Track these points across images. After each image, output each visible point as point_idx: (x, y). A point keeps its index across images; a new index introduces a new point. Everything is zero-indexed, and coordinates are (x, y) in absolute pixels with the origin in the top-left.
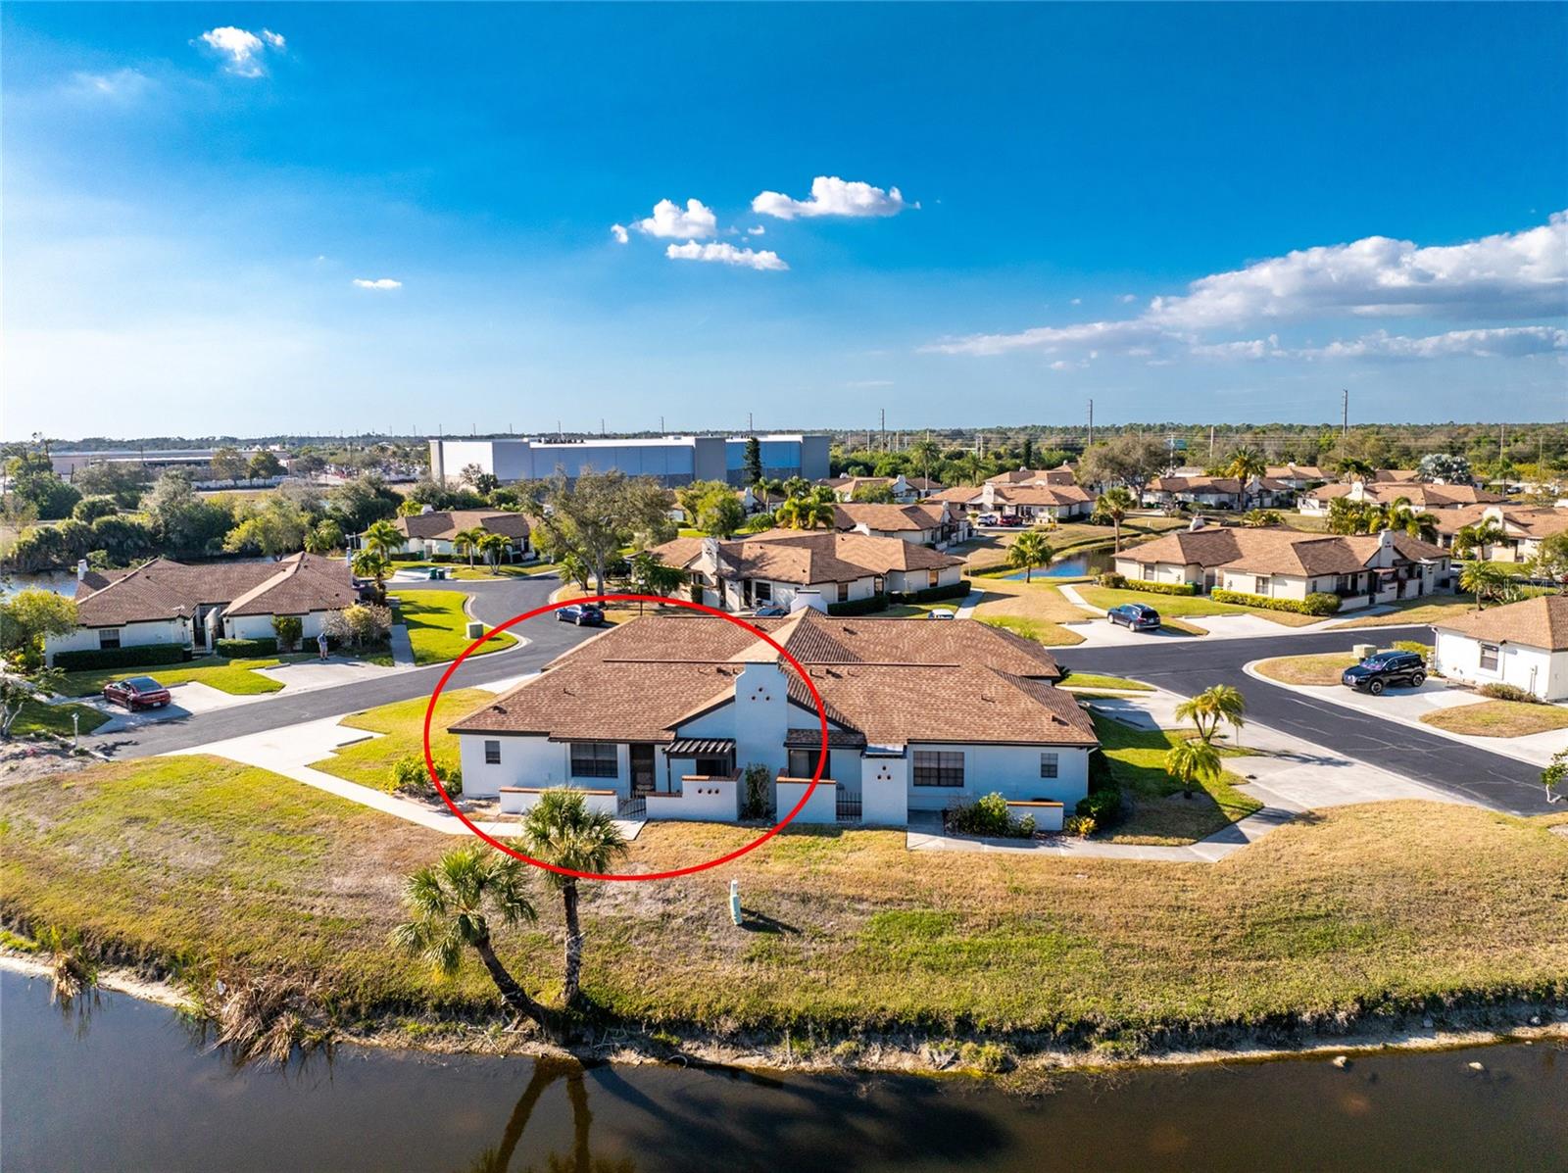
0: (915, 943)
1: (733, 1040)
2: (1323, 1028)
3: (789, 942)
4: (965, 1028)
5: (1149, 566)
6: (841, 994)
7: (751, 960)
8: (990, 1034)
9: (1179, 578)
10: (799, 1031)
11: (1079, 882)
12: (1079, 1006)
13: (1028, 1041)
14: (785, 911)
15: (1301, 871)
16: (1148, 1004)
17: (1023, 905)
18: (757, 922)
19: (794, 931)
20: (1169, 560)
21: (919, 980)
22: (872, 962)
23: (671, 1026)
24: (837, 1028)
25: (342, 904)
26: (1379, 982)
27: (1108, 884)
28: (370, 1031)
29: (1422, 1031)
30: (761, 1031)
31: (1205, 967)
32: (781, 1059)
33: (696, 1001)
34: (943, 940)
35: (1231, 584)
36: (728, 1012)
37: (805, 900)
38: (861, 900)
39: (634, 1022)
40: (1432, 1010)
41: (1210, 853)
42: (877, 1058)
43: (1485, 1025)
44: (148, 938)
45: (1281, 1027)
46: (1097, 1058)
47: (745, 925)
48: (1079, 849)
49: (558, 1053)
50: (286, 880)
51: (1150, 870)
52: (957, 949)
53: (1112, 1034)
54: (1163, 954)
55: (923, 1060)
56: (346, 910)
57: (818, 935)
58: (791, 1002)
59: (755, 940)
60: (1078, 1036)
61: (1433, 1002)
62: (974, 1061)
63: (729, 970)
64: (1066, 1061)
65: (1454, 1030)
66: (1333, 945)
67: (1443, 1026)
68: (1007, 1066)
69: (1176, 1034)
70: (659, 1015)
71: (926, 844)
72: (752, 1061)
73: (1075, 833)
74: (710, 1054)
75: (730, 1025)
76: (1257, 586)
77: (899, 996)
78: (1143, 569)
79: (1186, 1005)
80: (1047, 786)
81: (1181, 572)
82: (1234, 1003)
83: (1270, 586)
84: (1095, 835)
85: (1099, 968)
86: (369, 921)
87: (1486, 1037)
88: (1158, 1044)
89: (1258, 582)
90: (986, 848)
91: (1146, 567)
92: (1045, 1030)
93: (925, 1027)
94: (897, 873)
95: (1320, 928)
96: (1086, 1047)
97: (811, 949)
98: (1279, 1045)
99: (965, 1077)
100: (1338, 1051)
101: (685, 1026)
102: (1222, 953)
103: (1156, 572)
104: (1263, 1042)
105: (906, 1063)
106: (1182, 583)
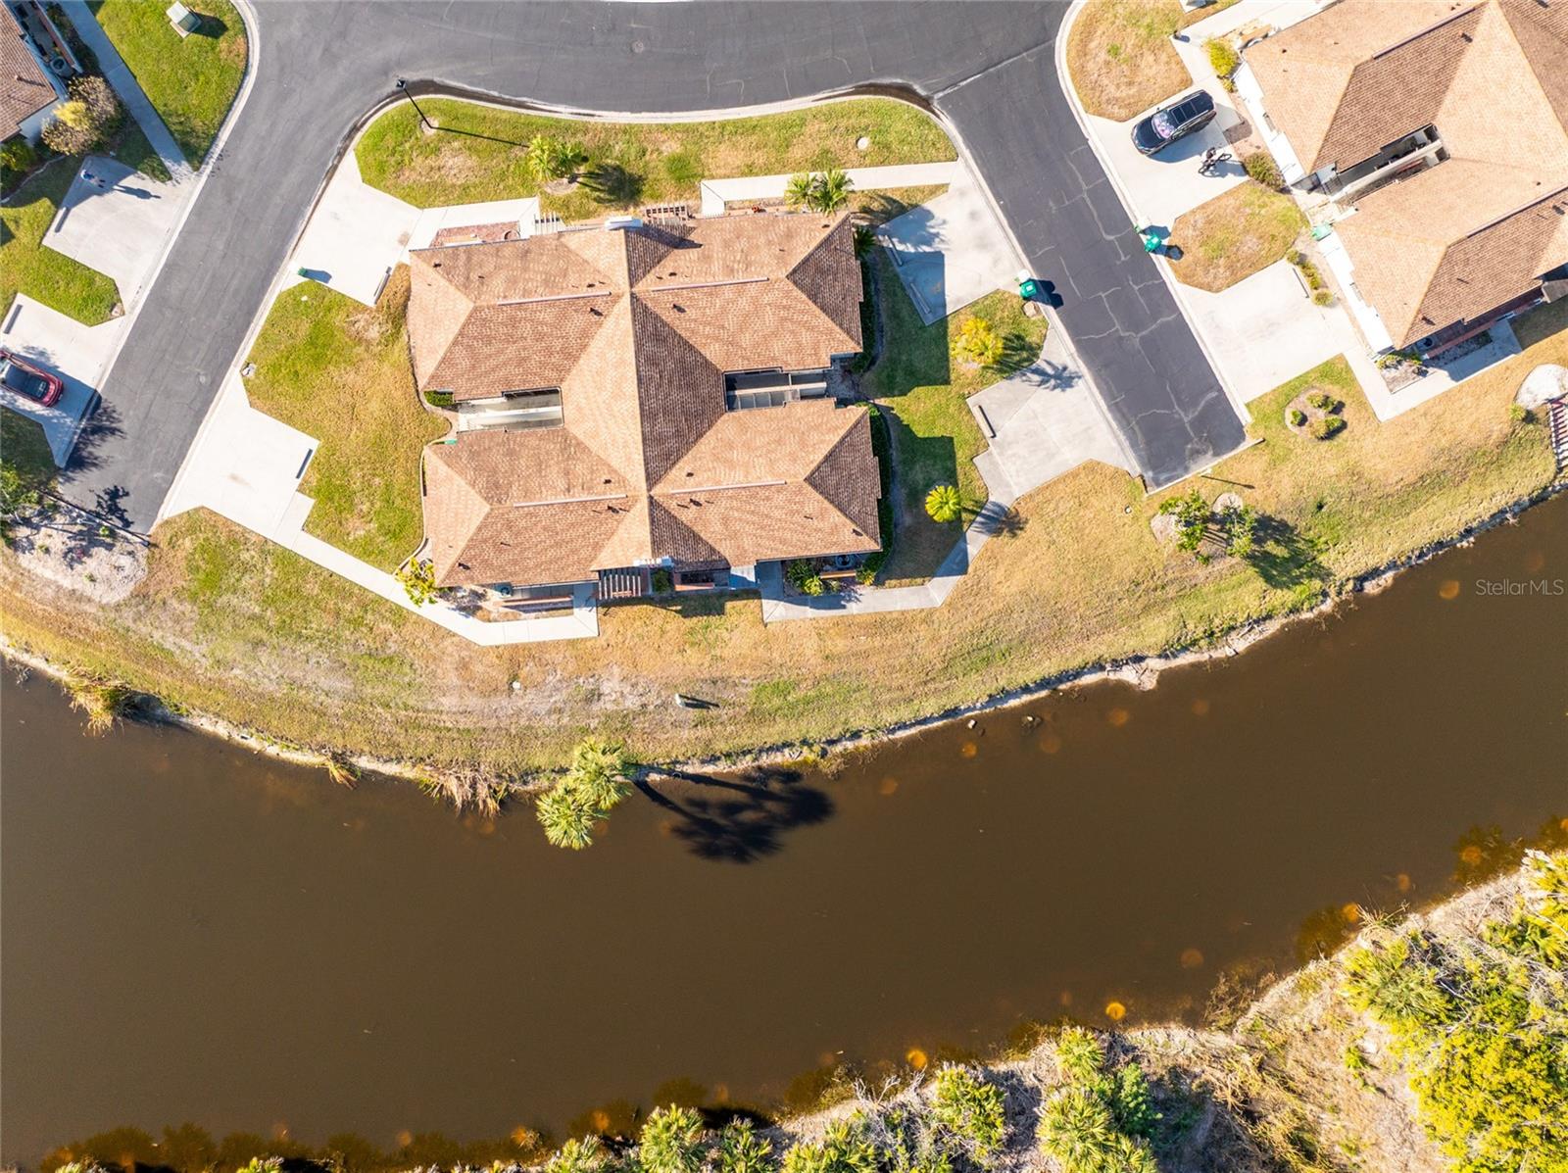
0: (777, 702)
2: (969, 709)
3: (714, 711)
4: (804, 742)
7: (696, 726)
8: (817, 742)
10: (728, 756)
11: (862, 641)
13: (833, 742)
14: (705, 694)
18: (693, 703)
19: (713, 705)
22: (756, 716)
23: (668, 763)
24: (744, 752)
25: (460, 719)
26: (1003, 682)
27: (877, 641)
34: (791, 698)
37: (715, 682)
38: (745, 679)
41: (938, 590)
42: (765, 760)
43: (1042, 690)
46: (864, 742)
47: (687, 705)
48: (864, 602)
51: (903, 621)
52: (798, 702)
53: (872, 732)
57: (727, 705)
58: (721, 746)
59: (694, 714)
60: (855, 736)
61: (1026, 686)
62: (808, 754)
64: (850, 747)
65: (1033, 694)
66: (987, 663)
68: (824, 755)
69: (901, 725)
70: (660, 761)
71: (774, 609)
72: (709, 769)
73: (863, 586)
74: (689, 769)
75: (696, 761)
79: (906, 713)
82: (930, 707)
84: (876, 584)
85: (869, 702)
86: (484, 729)
92: (842, 736)
93: (785, 746)
94: (762, 649)
95: (984, 653)
96: (859, 739)
97: (724, 713)
98: (946, 719)
99: (805, 762)
100: (972, 716)
101: (676, 764)
104: (941, 720)
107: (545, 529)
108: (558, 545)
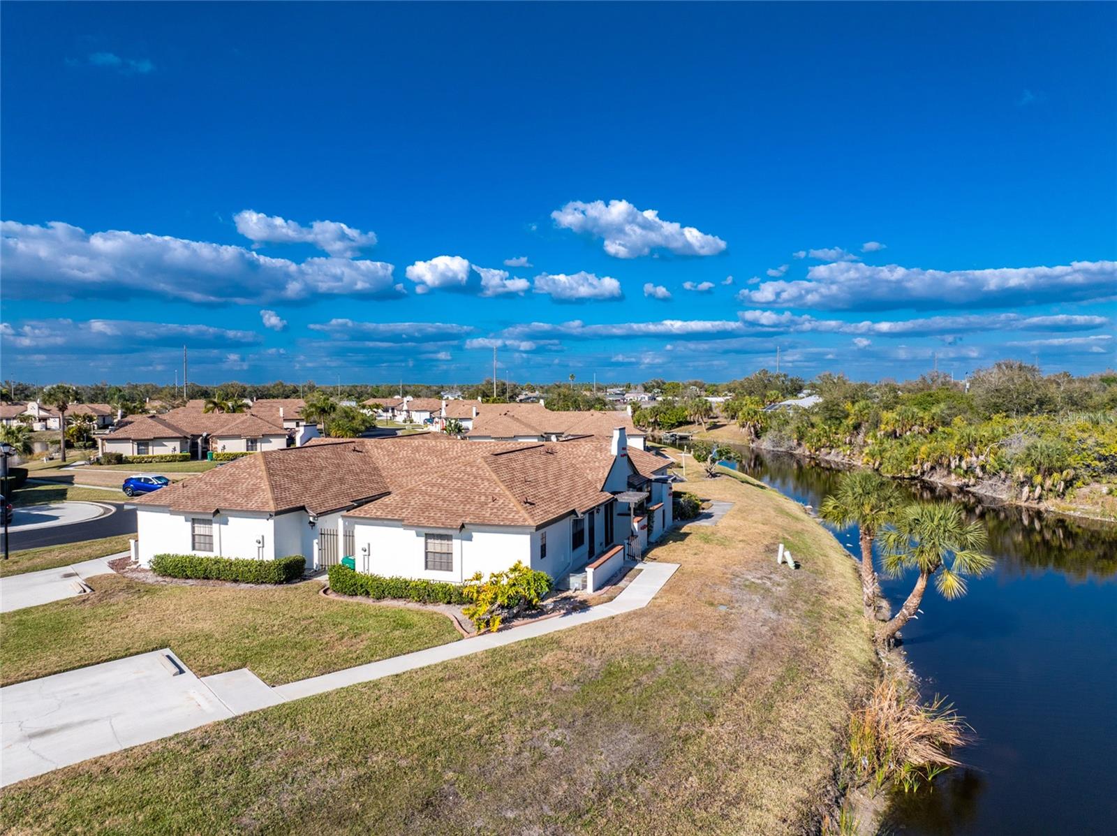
5: (143, 443)
9: (175, 449)
20: (164, 435)
35: (224, 447)
76: (247, 446)
78: (136, 446)
81: (177, 444)
83: (259, 444)
89: (247, 443)
91: (139, 445)
103: (150, 448)
106: (178, 452)
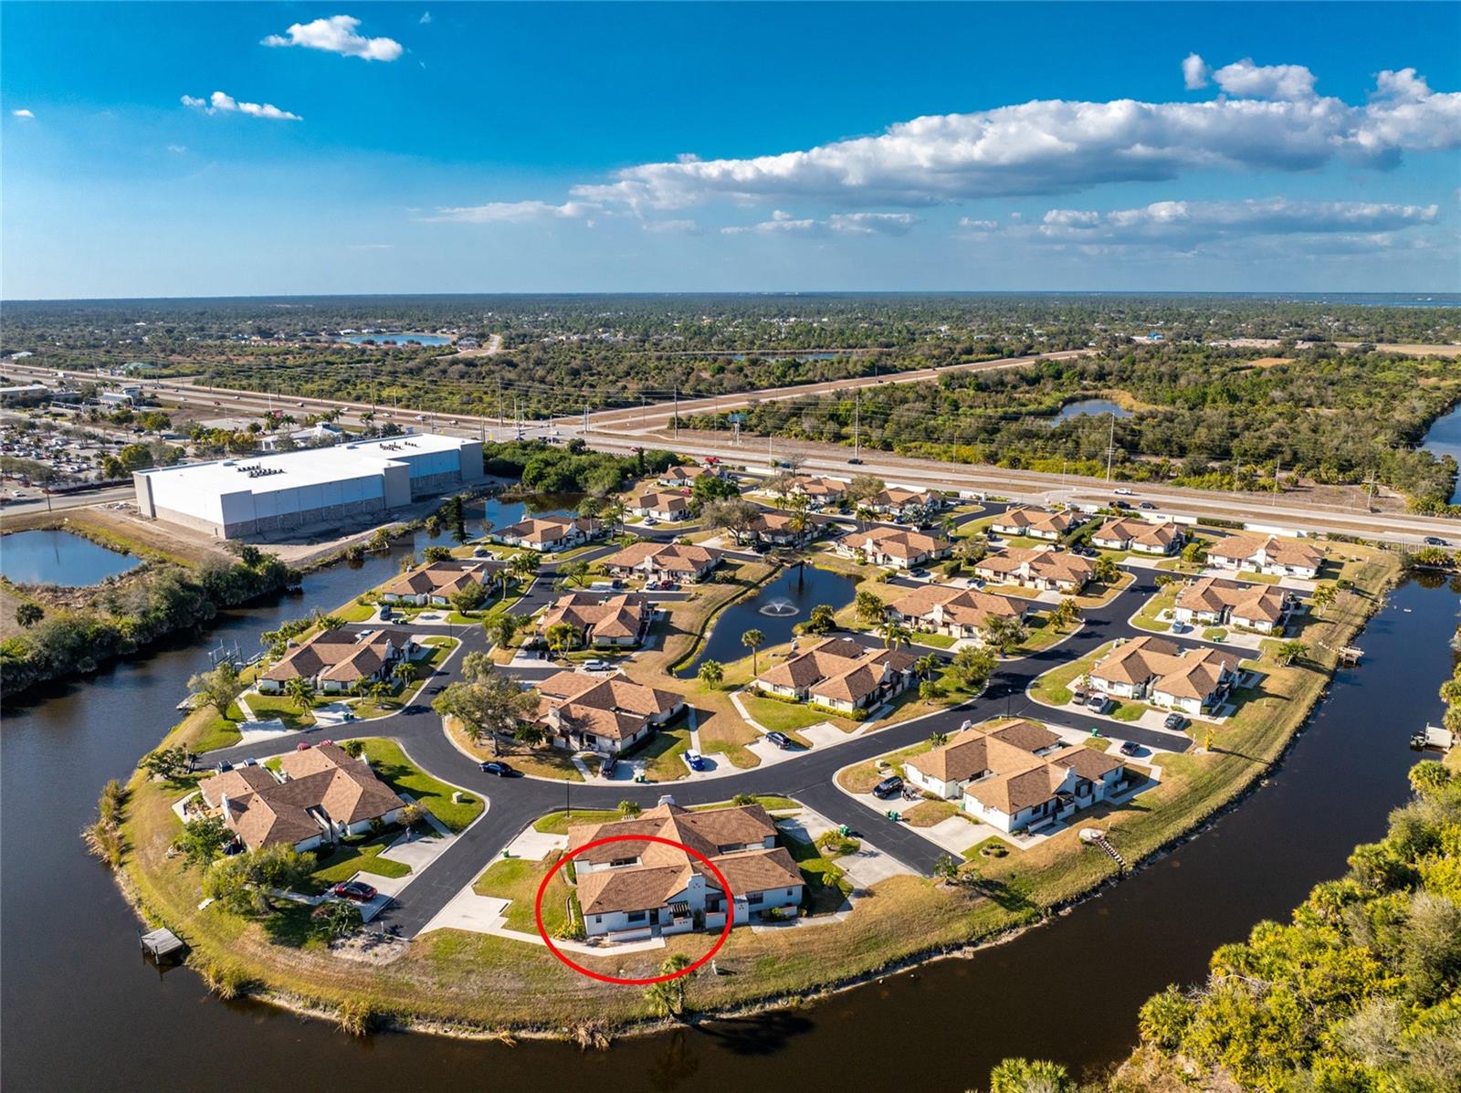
0: (768, 969)
1: (729, 1011)
2: (877, 973)
3: (734, 977)
4: (789, 993)
6: (754, 990)
7: (726, 985)
8: (796, 993)
10: (746, 1004)
11: (808, 937)
12: (817, 979)
13: (805, 994)
14: (729, 967)
15: (868, 920)
16: (833, 976)
17: (795, 949)
18: (722, 972)
19: (734, 972)
21: (773, 981)
22: (759, 978)
23: (711, 1010)
24: (755, 1001)
25: (589, 993)
26: (890, 956)
27: (816, 937)
28: (625, 1032)
29: (900, 968)
30: (736, 1007)
31: (846, 961)
32: (744, 1013)
33: (716, 1001)
34: (776, 967)
35: (817, 699)
36: (726, 1002)
37: (732, 961)
38: (748, 957)
39: (701, 1012)
40: (903, 961)
41: (841, 917)
42: (769, 1007)
43: (913, 963)
44: (528, 1019)
45: (867, 975)
46: (823, 994)
47: (719, 974)
48: (804, 923)
49: (683, 1025)
50: (560, 987)
51: (826, 928)
52: (780, 969)
53: (826, 986)
54: (835, 959)
55: (780, 1005)
56: (590, 994)
57: (741, 972)
58: (741, 996)
59: (723, 978)
60: (817, 989)
61: (903, 959)
62: (792, 1002)
63: (720, 990)
64: (815, 997)
65: (909, 966)
66: (878, 945)
67: (905, 965)
68: (802, 1002)
69: (842, 982)
70: (707, 1008)
71: (759, 930)
72: (736, 1015)
73: (801, 916)
74: (724, 1016)
75: (728, 1006)
76: (830, 702)
77: (770, 987)
78: (773, 686)
79: (842, 974)
80: (790, 899)
81: (793, 691)
82: (854, 971)
84: (807, 916)
85: (819, 967)
86: (602, 997)
87: (915, 966)
88: (838, 987)
90: (777, 928)
92: (809, 989)
93: (778, 995)
94: (755, 944)
95: (874, 941)
96: (820, 992)
97: (741, 978)
98: (866, 980)
99: (791, 1007)
100: (880, 979)
101: (715, 1010)
102: (849, 955)
103: (779, 690)
104: (863, 980)
105: (776, 1007)
106: (793, 696)
107: (641, 882)
108: (647, 890)
